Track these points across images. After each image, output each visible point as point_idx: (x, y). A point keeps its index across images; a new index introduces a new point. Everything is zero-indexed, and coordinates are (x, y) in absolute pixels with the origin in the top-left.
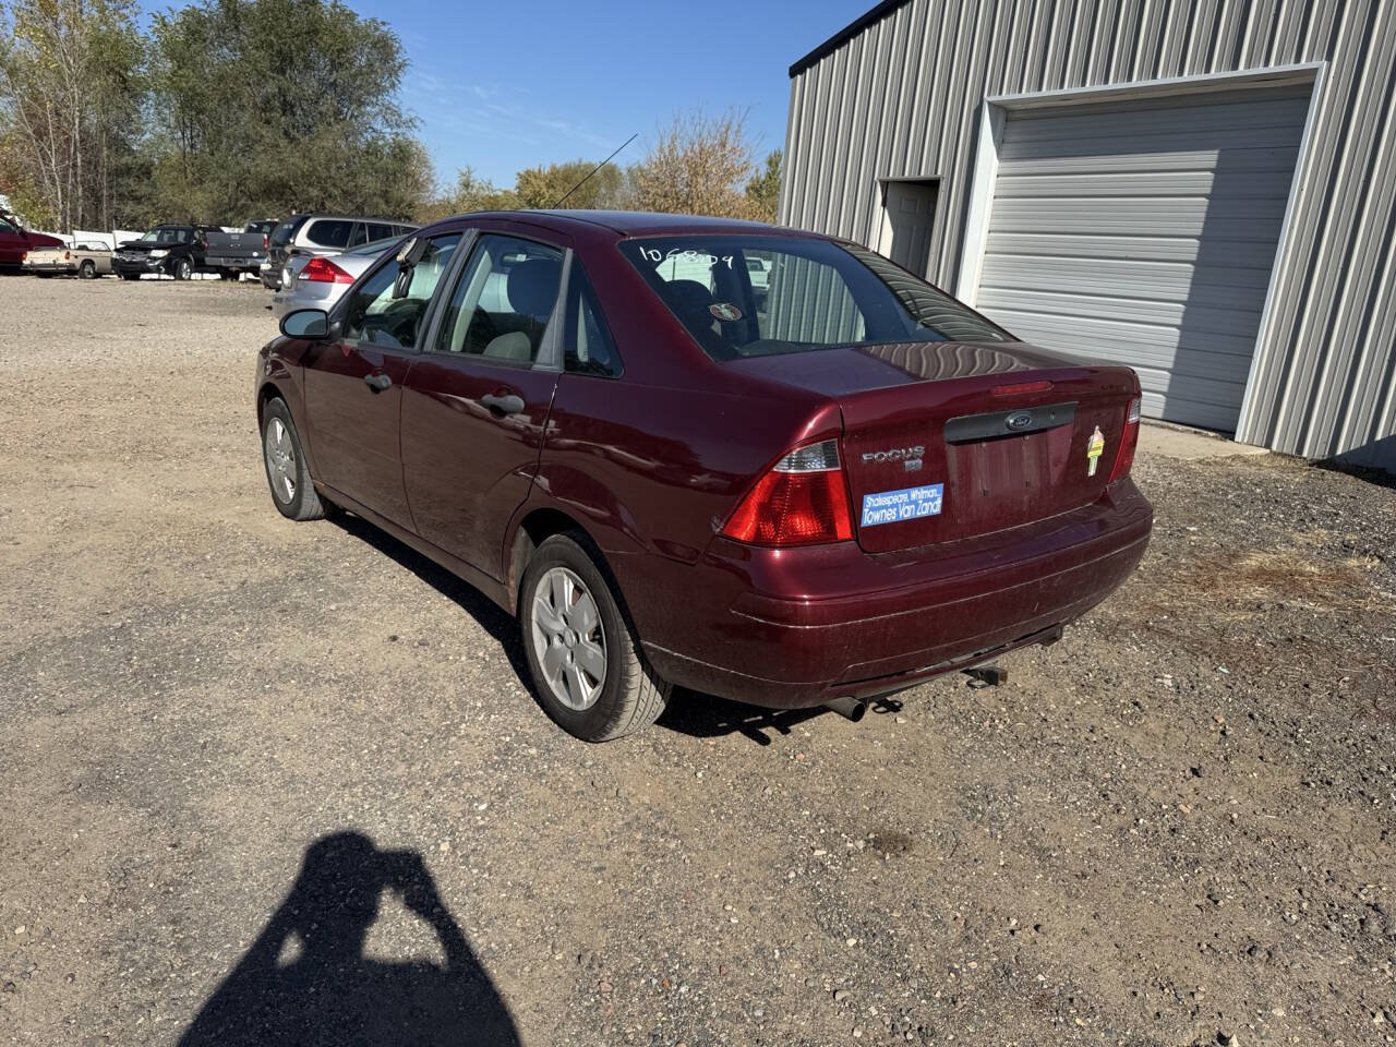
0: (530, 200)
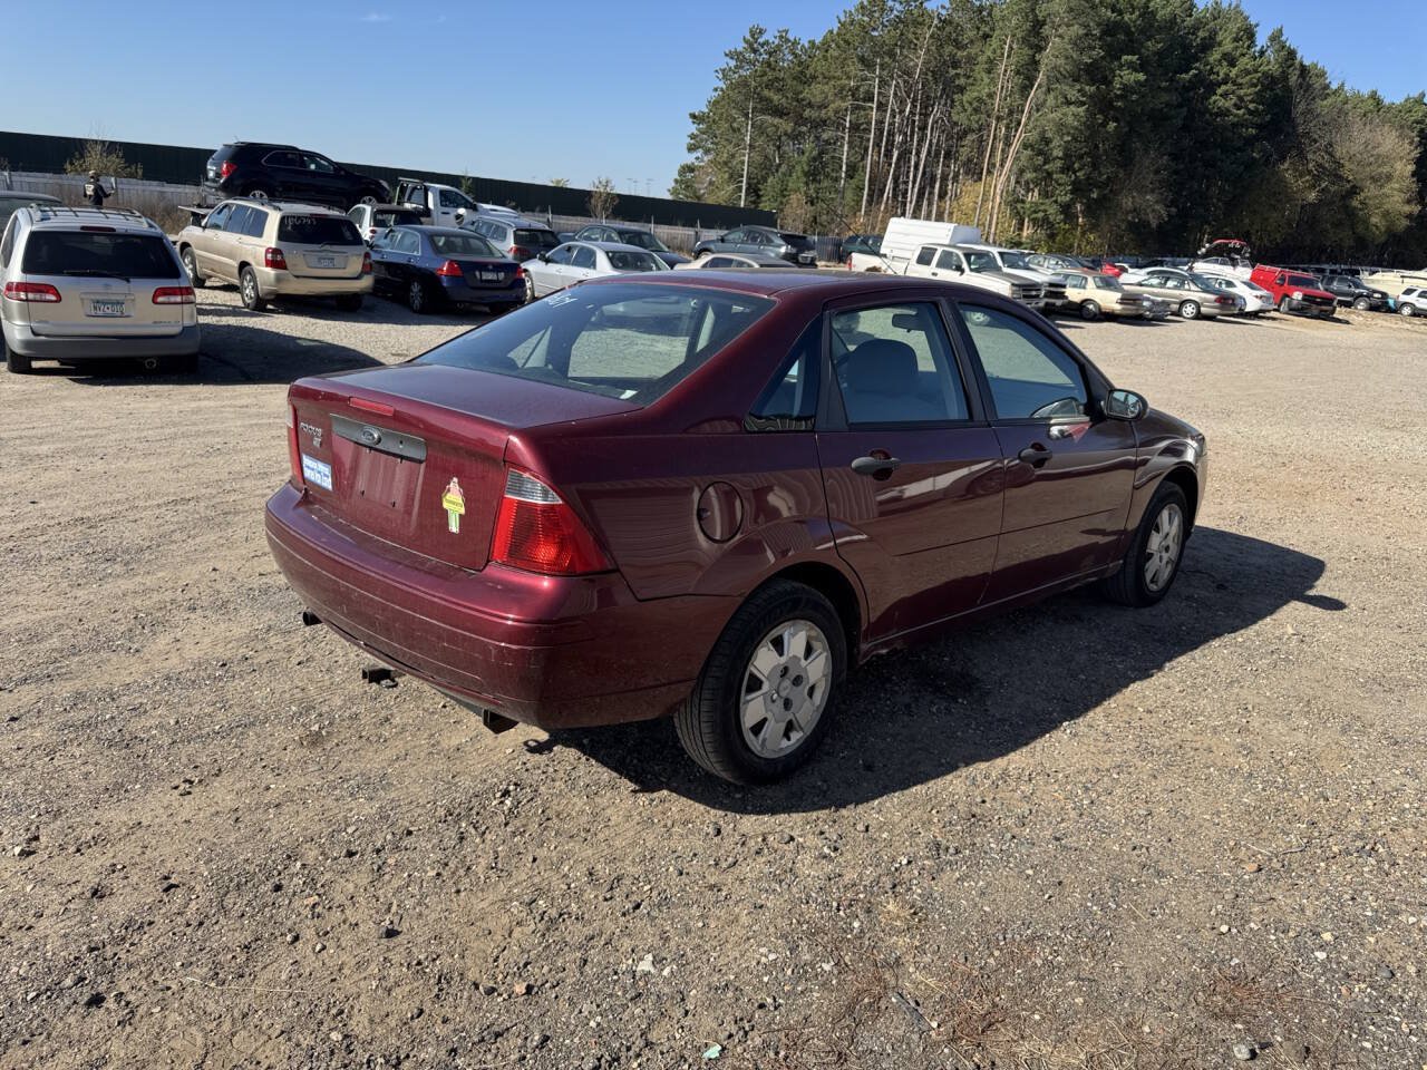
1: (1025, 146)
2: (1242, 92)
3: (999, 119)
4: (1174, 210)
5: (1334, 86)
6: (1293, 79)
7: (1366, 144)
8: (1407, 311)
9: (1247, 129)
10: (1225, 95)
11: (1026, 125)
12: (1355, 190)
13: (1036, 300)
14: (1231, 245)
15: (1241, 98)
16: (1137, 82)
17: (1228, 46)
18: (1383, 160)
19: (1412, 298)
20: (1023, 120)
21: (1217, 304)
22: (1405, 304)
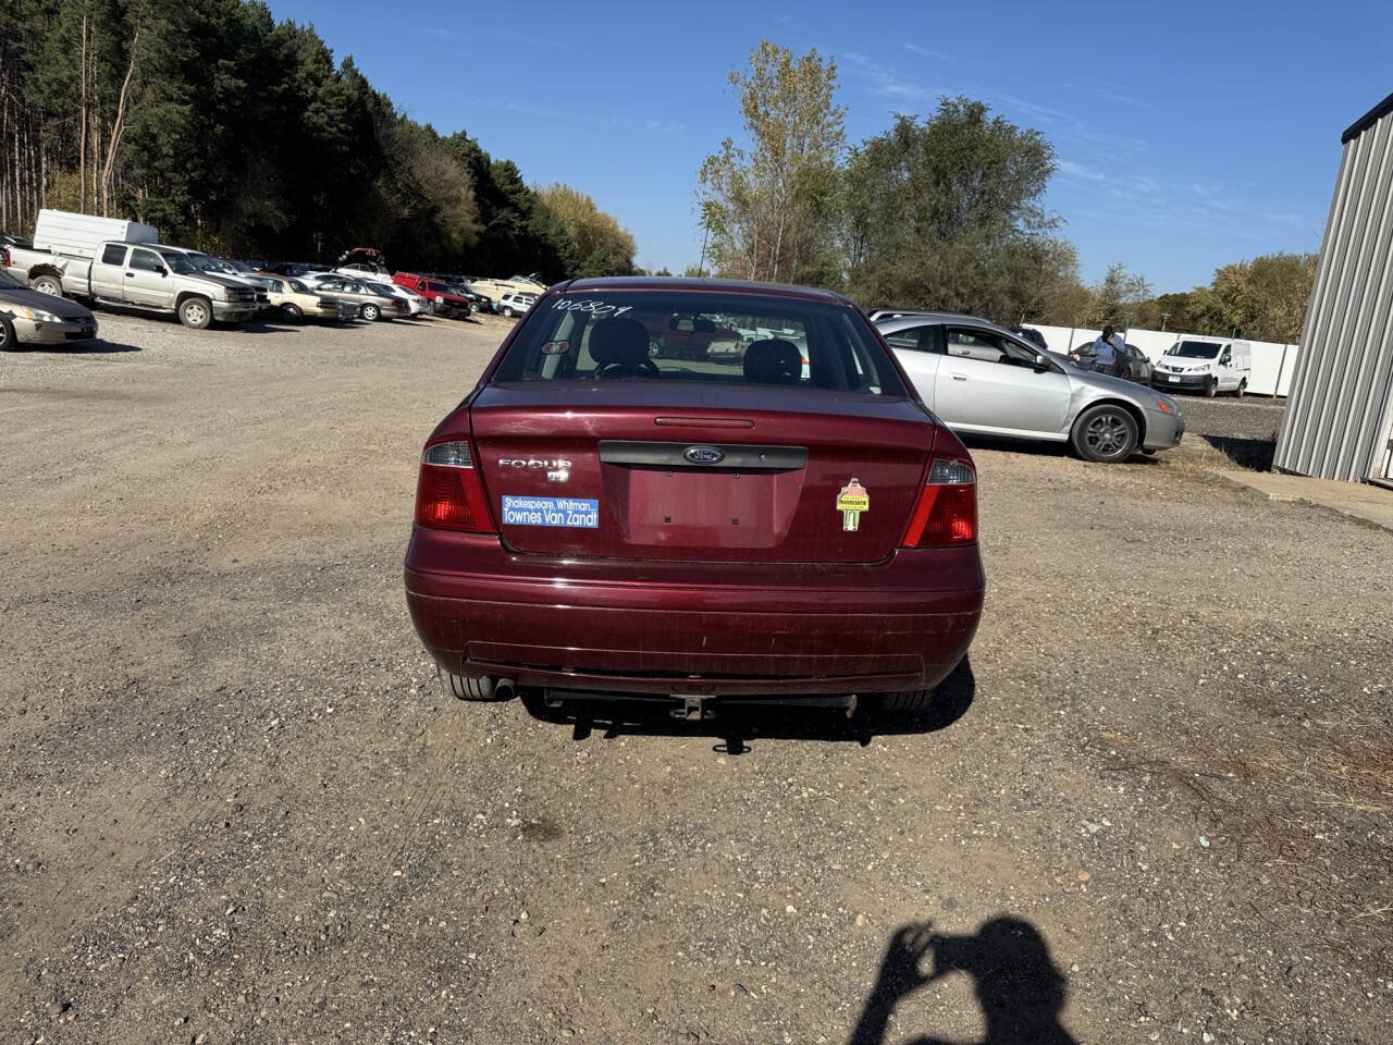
0: (1226, 297)
1: (127, 139)
2: (331, 112)
3: (89, 106)
4: (294, 217)
5: (399, 117)
6: (370, 105)
7: (436, 170)
8: (508, 313)
9: (341, 146)
10: (317, 112)
11: (124, 117)
12: (435, 210)
13: (251, 304)
14: (368, 253)
15: (331, 117)
16: (238, 88)
17: (311, 67)
18: (452, 185)
19: (509, 303)
20: (120, 111)
21: (394, 307)
22: (506, 307)
